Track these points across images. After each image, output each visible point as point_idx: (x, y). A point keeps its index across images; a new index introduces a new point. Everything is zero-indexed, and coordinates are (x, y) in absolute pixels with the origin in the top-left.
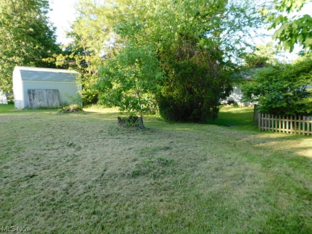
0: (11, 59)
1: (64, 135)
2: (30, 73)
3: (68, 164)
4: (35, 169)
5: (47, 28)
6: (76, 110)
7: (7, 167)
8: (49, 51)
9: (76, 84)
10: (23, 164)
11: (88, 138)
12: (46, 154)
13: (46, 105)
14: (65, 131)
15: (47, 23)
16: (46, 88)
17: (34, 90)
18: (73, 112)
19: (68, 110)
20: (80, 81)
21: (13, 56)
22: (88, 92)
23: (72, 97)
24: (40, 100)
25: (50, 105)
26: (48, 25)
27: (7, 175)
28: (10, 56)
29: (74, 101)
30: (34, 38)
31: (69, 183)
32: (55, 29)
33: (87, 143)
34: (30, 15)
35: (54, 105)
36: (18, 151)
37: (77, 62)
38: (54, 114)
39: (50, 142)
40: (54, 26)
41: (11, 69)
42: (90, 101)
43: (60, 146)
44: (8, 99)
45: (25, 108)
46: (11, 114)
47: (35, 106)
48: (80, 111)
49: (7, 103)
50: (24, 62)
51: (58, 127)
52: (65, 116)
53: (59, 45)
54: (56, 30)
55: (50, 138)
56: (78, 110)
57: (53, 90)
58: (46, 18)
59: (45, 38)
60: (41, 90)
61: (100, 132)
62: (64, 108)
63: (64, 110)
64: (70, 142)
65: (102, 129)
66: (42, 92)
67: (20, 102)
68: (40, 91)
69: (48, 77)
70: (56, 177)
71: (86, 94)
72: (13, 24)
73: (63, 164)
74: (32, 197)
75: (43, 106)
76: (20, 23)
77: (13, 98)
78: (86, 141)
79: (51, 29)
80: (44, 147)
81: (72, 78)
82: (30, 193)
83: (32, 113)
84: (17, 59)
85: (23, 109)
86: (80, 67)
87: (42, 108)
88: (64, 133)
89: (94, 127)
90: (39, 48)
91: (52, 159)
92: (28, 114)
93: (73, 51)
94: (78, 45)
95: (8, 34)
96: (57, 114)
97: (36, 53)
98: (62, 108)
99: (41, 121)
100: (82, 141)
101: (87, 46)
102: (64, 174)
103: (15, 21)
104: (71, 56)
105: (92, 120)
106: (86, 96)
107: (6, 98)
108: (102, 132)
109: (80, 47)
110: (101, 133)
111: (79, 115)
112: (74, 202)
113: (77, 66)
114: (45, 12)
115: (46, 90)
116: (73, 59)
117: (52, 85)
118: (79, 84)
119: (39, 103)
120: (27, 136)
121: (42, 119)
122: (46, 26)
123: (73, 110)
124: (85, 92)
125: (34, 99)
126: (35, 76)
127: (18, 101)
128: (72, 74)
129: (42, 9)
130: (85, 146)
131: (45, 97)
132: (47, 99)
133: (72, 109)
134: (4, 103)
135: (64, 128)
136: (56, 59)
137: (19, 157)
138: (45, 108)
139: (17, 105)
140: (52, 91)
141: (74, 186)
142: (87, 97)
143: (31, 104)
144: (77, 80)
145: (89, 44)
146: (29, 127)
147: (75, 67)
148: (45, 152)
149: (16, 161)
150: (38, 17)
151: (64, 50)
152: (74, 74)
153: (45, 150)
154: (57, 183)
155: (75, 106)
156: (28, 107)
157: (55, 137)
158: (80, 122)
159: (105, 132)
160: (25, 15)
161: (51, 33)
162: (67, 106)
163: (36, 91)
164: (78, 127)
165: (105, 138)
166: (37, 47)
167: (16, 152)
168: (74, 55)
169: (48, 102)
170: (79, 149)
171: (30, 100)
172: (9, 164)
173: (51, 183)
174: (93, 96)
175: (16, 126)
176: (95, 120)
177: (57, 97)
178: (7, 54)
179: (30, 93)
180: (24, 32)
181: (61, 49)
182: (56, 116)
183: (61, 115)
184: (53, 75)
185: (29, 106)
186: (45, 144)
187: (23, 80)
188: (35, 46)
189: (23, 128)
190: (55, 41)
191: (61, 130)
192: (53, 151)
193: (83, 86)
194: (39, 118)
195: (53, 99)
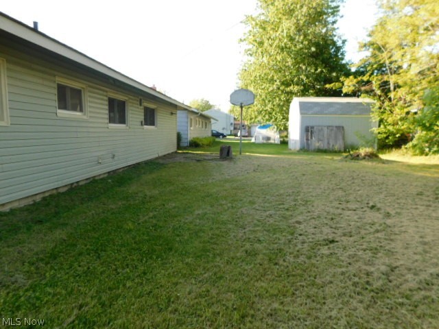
0: (288, 89)
1: (359, 190)
2: (310, 105)
3: (379, 235)
4: (334, 233)
5: (334, 43)
6: (369, 156)
7: (299, 223)
8: (334, 74)
9: (371, 118)
10: (316, 223)
11: (399, 201)
12: (341, 214)
13: (326, 147)
14: (359, 185)
15: (335, 36)
16: (328, 124)
17: (312, 127)
18: (364, 158)
19: (358, 156)
20: (377, 113)
21: (290, 85)
22: (389, 130)
23: (364, 137)
24: (319, 140)
25: (331, 146)
26: (335, 39)
27: (302, 233)
28: (288, 85)
29: (367, 143)
30: (316, 59)
31: (388, 266)
32: (344, 42)
33: (398, 208)
34: (315, 30)
35: (336, 148)
36: (306, 204)
37: (375, 85)
38: (336, 160)
39: (343, 199)
40: (343, 38)
41: (288, 102)
42: (391, 143)
43: (357, 206)
44: (281, 137)
45: (301, 149)
46: (286, 156)
47: (312, 147)
48: (375, 159)
49: (279, 143)
50: (302, 91)
51: (348, 179)
52: (353, 163)
53: (347, 64)
54: (346, 43)
55: (340, 193)
56: (372, 156)
57: (336, 127)
58: (334, 29)
59: (331, 57)
60: (322, 126)
61: (418, 194)
62: (351, 152)
63: (351, 155)
64: (371, 204)
65: (420, 190)
66: (322, 129)
67: (296, 141)
68: (320, 128)
69: (332, 109)
70: (365, 251)
71: (385, 133)
72: (295, 46)
73: (370, 233)
74: (340, 270)
75: (321, 148)
76: (302, 43)
77: (287, 137)
78: (396, 206)
79: (339, 43)
80: (336, 204)
81: (366, 109)
82: (335, 264)
83: (310, 156)
84: (295, 88)
85: (298, 151)
86: (379, 92)
87: (320, 151)
88: (358, 188)
89: (403, 185)
90: (322, 72)
91: (353, 223)
92: (305, 158)
93: (370, 70)
94: (377, 60)
95: (289, 60)
96: (341, 161)
97: (318, 78)
98: (349, 152)
99: (322, 167)
100: (389, 204)
101: (393, 59)
102: (376, 249)
103: (298, 42)
104: (365, 78)
105: (398, 174)
106: (385, 136)
107: (279, 136)
108: (421, 195)
109: (382, 62)
110: (420, 197)
111: (374, 163)
112: (403, 297)
113: (373, 90)
114: (334, 23)
115: (328, 127)
116: (368, 82)
117: (336, 120)
118: (375, 118)
119: (317, 145)
120: (311, 187)
121: (324, 166)
122: (332, 40)
123: (365, 155)
124: (384, 130)
125: (312, 138)
126: (316, 109)
127: (293, 140)
128: (366, 103)
129: (331, 19)
130: (399, 214)
131: (325, 136)
132: (328, 139)
133: (363, 155)
134: (276, 142)
135: (356, 181)
136: (343, 84)
137: (309, 212)
138: (325, 152)
139: (291, 146)
140: (335, 129)
141: (397, 271)
142: (387, 138)
143: (308, 144)
144: (373, 112)
145: (397, 55)
146: (310, 175)
147: (370, 92)
148: (339, 211)
149: (307, 216)
150: (324, 31)
151: (353, 70)
152: (368, 104)
153: (338, 208)
154: (369, 260)
155: (369, 150)
156: (304, 148)
157: (347, 192)
158: (379, 175)
159: (428, 196)
160: (309, 32)
161: (338, 49)
162: (357, 149)
163: (315, 128)
164: (377, 182)
165: (430, 206)
166: (319, 70)
167: (303, 205)
168: (370, 76)
169: (328, 143)
170: (388, 215)
171: (307, 140)
172: (300, 218)
173: (361, 258)
174: (397, 136)
175: (296, 172)
176: (402, 173)
177: (341, 137)
178: (285, 83)
179: (308, 131)
180: (306, 54)
181: (350, 70)
182: (341, 163)
183: (348, 163)
184: (338, 106)
185: (306, 148)
186: (336, 200)
187: (301, 114)
188: (316, 70)
189: (304, 175)
190: (342, 59)
191: (353, 183)
192: (350, 212)
193: (381, 121)
194: (320, 164)
195: (336, 139)
